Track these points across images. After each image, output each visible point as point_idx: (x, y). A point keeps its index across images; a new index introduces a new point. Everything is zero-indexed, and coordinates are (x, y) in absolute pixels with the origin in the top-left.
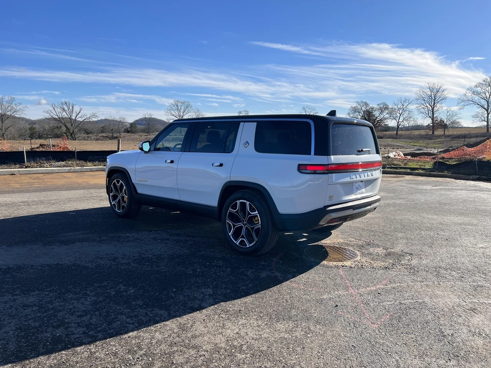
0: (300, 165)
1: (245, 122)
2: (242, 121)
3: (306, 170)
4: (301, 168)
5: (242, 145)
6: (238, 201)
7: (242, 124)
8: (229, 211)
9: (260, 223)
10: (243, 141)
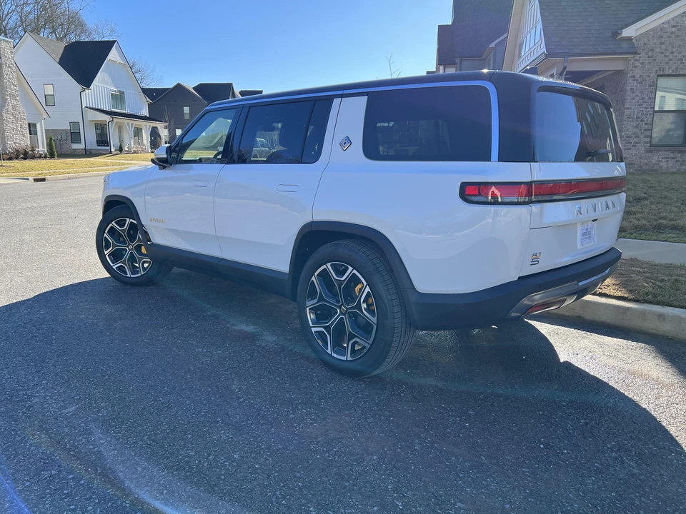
0: (464, 186)
1: (342, 96)
2: (337, 96)
3: (480, 195)
4: (471, 193)
5: (337, 148)
7: (336, 101)
10: (340, 138)
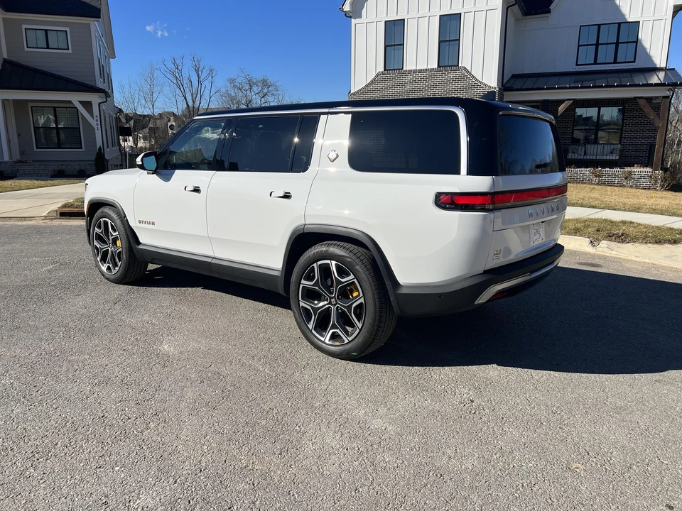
1: (328, 114)
2: (324, 114)
6: (315, 265)
8: (301, 286)
9: (361, 295)
